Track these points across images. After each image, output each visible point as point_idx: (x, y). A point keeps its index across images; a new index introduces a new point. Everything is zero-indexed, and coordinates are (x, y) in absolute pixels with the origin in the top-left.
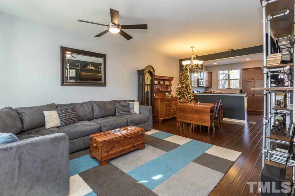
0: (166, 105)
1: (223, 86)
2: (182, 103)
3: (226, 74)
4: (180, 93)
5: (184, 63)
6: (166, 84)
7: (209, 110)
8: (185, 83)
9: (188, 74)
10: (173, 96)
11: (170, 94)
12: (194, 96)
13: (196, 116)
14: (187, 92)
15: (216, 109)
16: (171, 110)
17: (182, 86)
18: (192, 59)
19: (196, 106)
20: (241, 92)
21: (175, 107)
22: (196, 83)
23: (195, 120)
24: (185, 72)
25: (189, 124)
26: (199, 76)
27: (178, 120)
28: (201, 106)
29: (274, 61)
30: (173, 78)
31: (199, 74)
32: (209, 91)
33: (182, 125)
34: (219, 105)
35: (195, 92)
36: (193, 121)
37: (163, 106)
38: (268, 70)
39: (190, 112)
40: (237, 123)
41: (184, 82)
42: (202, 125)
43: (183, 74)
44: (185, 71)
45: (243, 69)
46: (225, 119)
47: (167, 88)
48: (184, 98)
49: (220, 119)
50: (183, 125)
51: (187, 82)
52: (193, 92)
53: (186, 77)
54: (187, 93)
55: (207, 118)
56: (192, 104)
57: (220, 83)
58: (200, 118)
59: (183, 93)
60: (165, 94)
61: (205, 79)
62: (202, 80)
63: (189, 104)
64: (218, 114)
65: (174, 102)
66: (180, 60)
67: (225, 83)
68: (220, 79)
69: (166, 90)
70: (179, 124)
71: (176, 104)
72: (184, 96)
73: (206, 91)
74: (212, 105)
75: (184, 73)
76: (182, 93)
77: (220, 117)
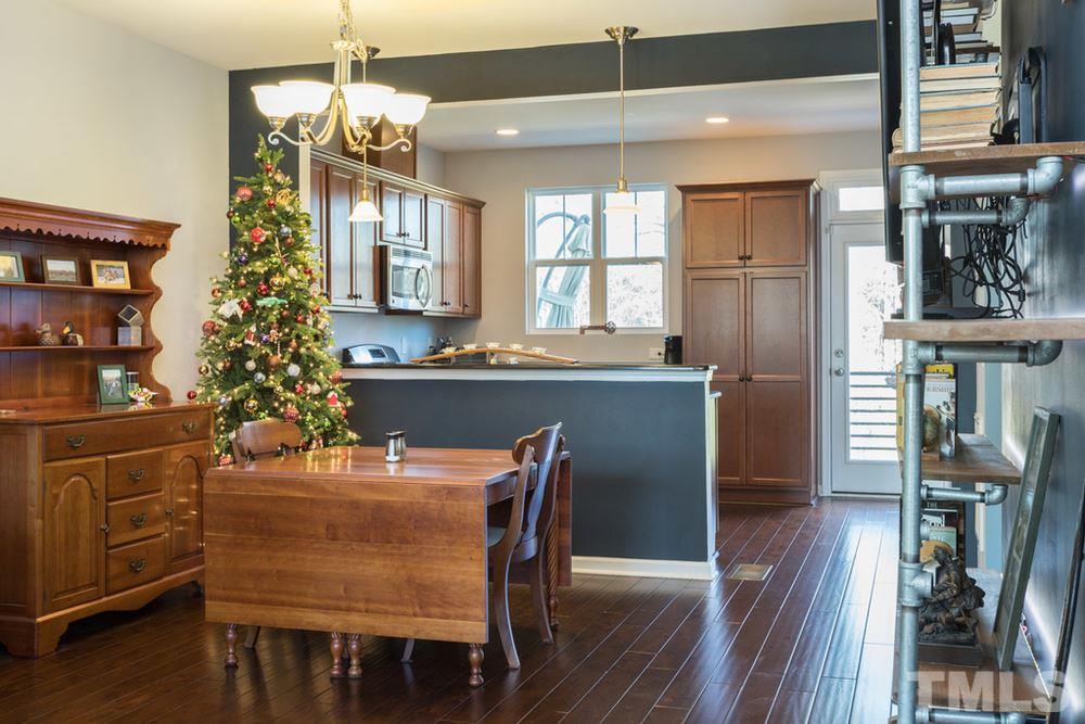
0: (99, 484)
1: (560, 312)
2: (251, 456)
3: (577, 222)
4: (234, 368)
5: (274, 102)
6: (100, 282)
7: (477, 510)
8: (277, 280)
9: (306, 202)
10: (167, 400)
11: (145, 380)
12: (356, 388)
13: (375, 568)
14: (296, 358)
15: (530, 494)
16: (156, 521)
17: (252, 301)
18: (343, 70)
19: (370, 474)
20: (675, 351)
21: (187, 494)
22: (365, 285)
23: (368, 601)
24: (277, 186)
25: (310, 643)
26: (391, 228)
27: (214, 610)
28: (411, 472)
29: (954, 119)
30: (169, 228)
31: (391, 206)
32: (470, 348)
33: (252, 653)
34: (549, 457)
35: (362, 356)
36: (349, 610)
37: (76, 497)
38: (928, 184)
39: (322, 530)
40: (664, 589)
41: (269, 274)
42: (422, 636)
43: (257, 196)
44: (279, 178)
45: (686, 190)
46: (584, 567)
47: (116, 324)
48: (273, 413)
49: (553, 568)
50: (265, 656)
51: (292, 271)
52: (346, 358)
53: (285, 230)
54: (294, 370)
55: (459, 577)
56: (333, 465)
57: (539, 288)
58: (410, 581)
59: (264, 365)
60: (95, 379)
61: (434, 251)
62: (414, 263)
63: (311, 464)
64: (539, 533)
65: (177, 455)
66: (232, 74)
67: (570, 289)
68: (539, 257)
69: (102, 339)
70: (223, 643)
71: (200, 466)
72: (271, 390)
73: (449, 351)
74: (494, 466)
75: (267, 188)
76: (251, 365)
77: (553, 556)
